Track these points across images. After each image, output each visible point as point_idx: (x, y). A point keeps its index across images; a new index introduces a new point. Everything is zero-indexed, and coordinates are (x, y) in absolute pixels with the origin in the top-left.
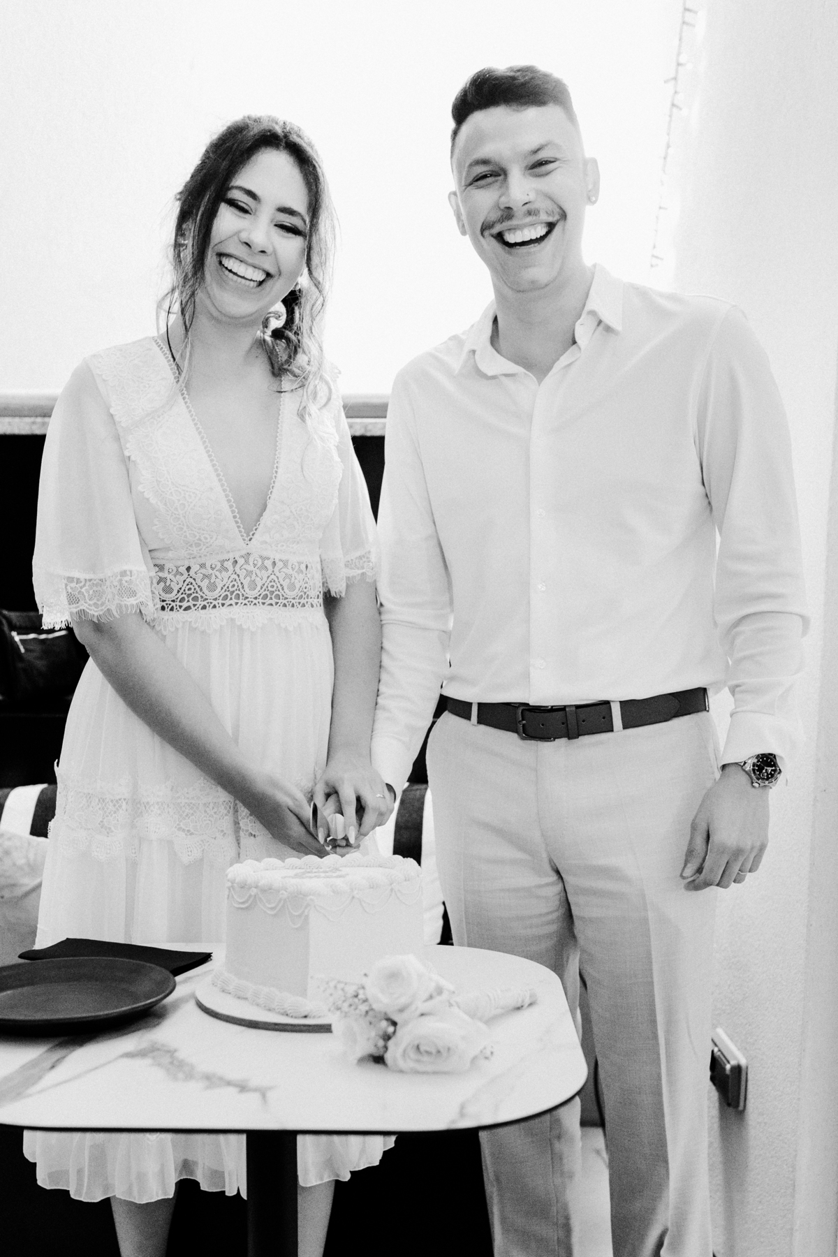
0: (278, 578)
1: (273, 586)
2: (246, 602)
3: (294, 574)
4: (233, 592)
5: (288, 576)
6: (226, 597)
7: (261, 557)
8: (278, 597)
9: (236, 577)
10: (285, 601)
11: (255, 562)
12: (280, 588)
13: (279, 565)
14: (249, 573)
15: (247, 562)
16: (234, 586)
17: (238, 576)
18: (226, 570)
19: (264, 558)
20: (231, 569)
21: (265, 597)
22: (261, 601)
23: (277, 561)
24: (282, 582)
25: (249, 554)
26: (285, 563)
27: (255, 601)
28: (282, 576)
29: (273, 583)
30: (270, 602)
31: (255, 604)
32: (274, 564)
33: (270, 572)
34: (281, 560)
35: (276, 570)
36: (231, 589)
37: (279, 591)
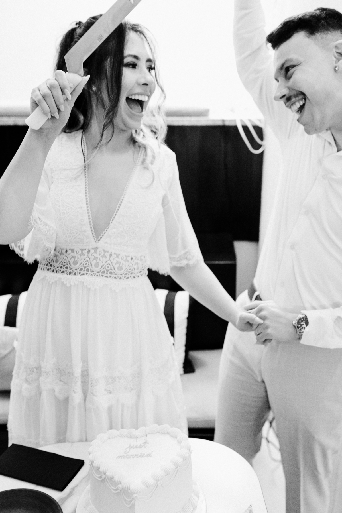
0: (112, 263)
1: (108, 267)
2: (92, 273)
3: (123, 262)
4: (86, 267)
5: (119, 263)
6: (81, 269)
7: (104, 250)
8: (111, 273)
9: (88, 259)
10: (116, 276)
11: (100, 253)
12: (113, 268)
13: (114, 256)
14: (96, 258)
15: (95, 252)
16: (86, 264)
17: (90, 259)
18: (84, 255)
19: (105, 251)
20: (86, 254)
21: (104, 272)
22: (101, 274)
23: (113, 254)
24: (114, 265)
25: (97, 248)
26: (118, 256)
27: (97, 274)
28: (114, 262)
29: (108, 266)
30: (106, 275)
31: (97, 276)
32: (111, 255)
33: (108, 259)
34: (115, 254)
35: (112, 259)
36: (85, 266)
37: (112, 270)
